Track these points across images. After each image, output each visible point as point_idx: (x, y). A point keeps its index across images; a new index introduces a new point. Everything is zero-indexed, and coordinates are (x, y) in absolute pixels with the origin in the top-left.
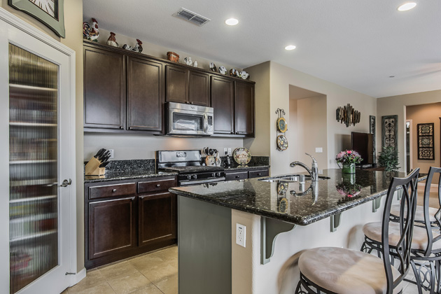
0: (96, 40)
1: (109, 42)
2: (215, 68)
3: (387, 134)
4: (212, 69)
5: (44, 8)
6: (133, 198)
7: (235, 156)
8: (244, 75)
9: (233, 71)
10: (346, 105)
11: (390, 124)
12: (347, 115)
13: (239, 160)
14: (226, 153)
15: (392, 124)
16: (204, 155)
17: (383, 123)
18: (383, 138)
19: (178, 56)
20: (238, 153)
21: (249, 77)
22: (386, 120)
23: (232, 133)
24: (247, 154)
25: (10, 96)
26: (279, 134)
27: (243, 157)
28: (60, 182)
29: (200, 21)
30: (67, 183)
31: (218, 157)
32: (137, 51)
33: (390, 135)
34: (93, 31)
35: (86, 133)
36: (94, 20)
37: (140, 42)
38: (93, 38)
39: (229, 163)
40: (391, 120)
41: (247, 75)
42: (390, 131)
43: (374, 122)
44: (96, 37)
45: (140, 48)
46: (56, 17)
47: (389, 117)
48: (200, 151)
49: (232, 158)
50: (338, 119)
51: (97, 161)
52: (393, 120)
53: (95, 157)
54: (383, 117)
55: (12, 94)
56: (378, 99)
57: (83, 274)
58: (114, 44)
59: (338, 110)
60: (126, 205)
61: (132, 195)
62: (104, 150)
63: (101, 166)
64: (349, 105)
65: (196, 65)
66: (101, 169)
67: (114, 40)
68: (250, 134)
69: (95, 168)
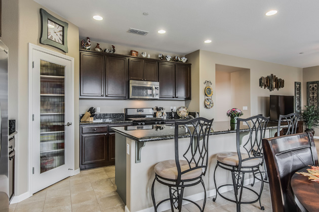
0: (89, 49)
1: (96, 49)
2: (163, 57)
3: (311, 95)
4: (160, 58)
5: (57, 41)
6: (105, 134)
7: (178, 112)
8: (184, 60)
9: (176, 57)
10: (270, 75)
11: (313, 88)
12: (270, 82)
13: (180, 114)
14: (172, 110)
15: (316, 88)
16: (156, 111)
17: (308, 88)
18: (308, 99)
19: (137, 52)
20: (180, 110)
21: (187, 60)
22: (311, 85)
23: (173, 97)
24: (186, 111)
25: (41, 81)
26: (206, 98)
27: (183, 113)
28: (66, 123)
29: (143, 33)
30: (69, 124)
31: (165, 113)
32: (112, 52)
33: (313, 97)
34: (88, 44)
35: (80, 99)
36: (88, 38)
37: (114, 47)
38: (87, 48)
39: (173, 116)
40: (315, 85)
41: (186, 59)
42: (313, 93)
43: (300, 87)
44: (89, 47)
45: (114, 51)
46: (63, 44)
47: (313, 83)
48: (153, 109)
49: (176, 113)
50: (261, 85)
51: (89, 114)
52: (316, 84)
53: (88, 111)
54: (307, 83)
55: (42, 80)
56: (304, 69)
57: (78, 171)
58: (99, 50)
59: (261, 80)
60: (102, 138)
61: (105, 132)
62: (92, 108)
63: (90, 117)
64: (272, 75)
65: (149, 57)
66: (91, 118)
67: (99, 48)
68: (188, 98)
69: (88, 118)
